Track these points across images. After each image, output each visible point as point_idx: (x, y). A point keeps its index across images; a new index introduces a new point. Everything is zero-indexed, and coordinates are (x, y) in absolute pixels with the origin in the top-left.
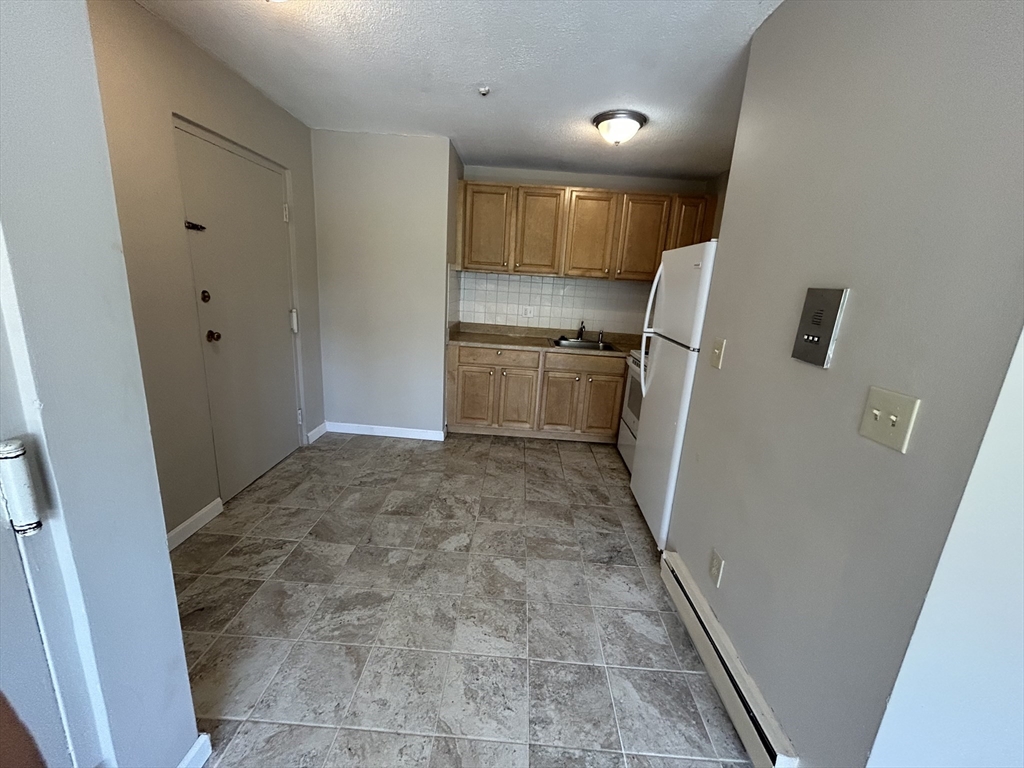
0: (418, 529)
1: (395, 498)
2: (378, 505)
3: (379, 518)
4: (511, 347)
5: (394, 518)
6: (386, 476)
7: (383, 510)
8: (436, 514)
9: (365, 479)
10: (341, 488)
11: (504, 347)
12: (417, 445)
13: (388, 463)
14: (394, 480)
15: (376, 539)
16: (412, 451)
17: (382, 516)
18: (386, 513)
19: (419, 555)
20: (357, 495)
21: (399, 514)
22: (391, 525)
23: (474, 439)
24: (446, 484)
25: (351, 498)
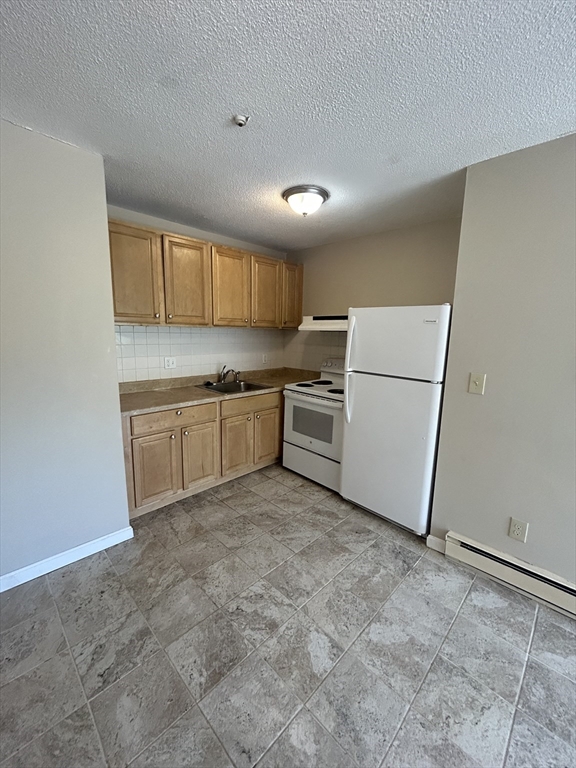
0: (267, 673)
1: (186, 658)
2: (178, 686)
3: (207, 705)
4: (190, 403)
5: (224, 685)
6: (125, 637)
7: (195, 690)
8: (257, 636)
9: (101, 667)
10: (80, 714)
11: (182, 405)
12: (108, 562)
13: (100, 613)
14: (144, 633)
15: (249, 741)
16: (109, 574)
17: (207, 700)
18: (205, 689)
19: (318, 704)
20: (126, 702)
21: (221, 674)
22: (236, 700)
23: (162, 516)
24: (211, 590)
25: (121, 716)
